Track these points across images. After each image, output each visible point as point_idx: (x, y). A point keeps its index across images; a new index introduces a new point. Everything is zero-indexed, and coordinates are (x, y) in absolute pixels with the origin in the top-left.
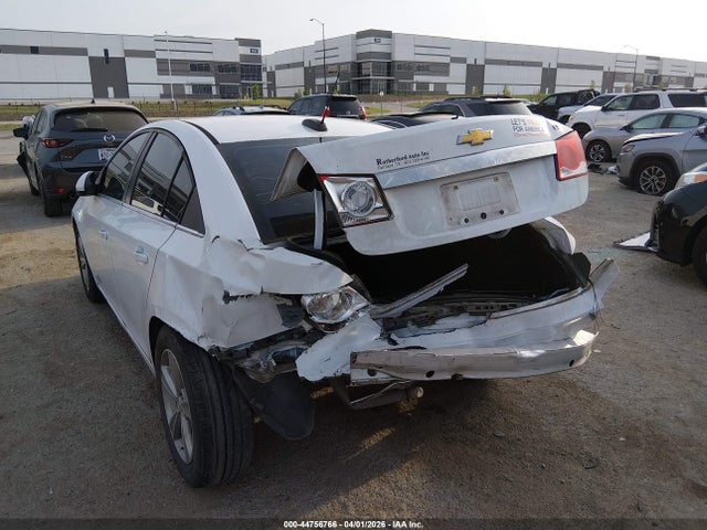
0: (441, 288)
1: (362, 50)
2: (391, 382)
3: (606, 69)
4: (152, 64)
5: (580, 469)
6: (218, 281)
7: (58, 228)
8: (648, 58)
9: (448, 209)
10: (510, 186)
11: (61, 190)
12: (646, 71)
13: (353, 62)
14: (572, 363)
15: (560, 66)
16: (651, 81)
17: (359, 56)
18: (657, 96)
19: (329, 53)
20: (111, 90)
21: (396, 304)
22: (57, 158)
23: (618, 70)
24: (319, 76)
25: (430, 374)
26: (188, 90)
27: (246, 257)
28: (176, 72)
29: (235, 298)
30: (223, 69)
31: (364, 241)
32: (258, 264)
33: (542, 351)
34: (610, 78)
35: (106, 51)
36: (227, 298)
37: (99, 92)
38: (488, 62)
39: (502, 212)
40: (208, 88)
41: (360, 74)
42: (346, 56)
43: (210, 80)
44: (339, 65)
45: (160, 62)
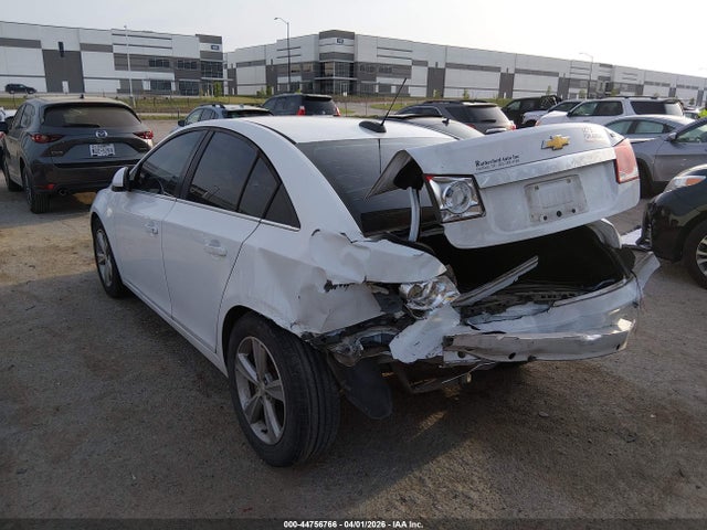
0: (516, 278)
1: (325, 50)
2: (477, 363)
3: (561, 75)
4: (109, 58)
5: (623, 443)
6: (321, 271)
7: (47, 224)
8: (602, 65)
9: (531, 207)
10: (580, 187)
11: (51, 186)
12: (600, 78)
13: (316, 62)
14: (618, 348)
15: (517, 71)
16: (604, 87)
17: (322, 56)
18: (619, 103)
19: (292, 52)
20: (65, 85)
21: (473, 293)
22: (47, 154)
23: (572, 76)
24: (283, 75)
25: (512, 356)
26: (147, 86)
27: (349, 249)
28: (135, 67)
29: (335, 287)
30: (183, 65)
31: (458, 236)
32: (363, 256)
33: (598, 336)
34: (565, 84)
35: (61, 44)
36: (329, 286)
37: (53, 87)
38: (449, 65)
39: (574, 211)
40: (167, 84)
41: (322, 74)
42: (309, 56)
43: (170, 76)
44: (301, 64)
45: (117, 56)
